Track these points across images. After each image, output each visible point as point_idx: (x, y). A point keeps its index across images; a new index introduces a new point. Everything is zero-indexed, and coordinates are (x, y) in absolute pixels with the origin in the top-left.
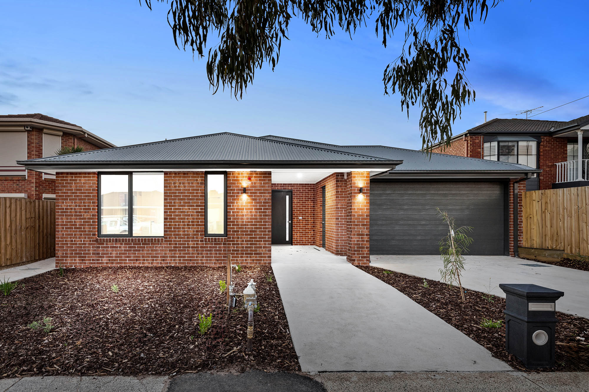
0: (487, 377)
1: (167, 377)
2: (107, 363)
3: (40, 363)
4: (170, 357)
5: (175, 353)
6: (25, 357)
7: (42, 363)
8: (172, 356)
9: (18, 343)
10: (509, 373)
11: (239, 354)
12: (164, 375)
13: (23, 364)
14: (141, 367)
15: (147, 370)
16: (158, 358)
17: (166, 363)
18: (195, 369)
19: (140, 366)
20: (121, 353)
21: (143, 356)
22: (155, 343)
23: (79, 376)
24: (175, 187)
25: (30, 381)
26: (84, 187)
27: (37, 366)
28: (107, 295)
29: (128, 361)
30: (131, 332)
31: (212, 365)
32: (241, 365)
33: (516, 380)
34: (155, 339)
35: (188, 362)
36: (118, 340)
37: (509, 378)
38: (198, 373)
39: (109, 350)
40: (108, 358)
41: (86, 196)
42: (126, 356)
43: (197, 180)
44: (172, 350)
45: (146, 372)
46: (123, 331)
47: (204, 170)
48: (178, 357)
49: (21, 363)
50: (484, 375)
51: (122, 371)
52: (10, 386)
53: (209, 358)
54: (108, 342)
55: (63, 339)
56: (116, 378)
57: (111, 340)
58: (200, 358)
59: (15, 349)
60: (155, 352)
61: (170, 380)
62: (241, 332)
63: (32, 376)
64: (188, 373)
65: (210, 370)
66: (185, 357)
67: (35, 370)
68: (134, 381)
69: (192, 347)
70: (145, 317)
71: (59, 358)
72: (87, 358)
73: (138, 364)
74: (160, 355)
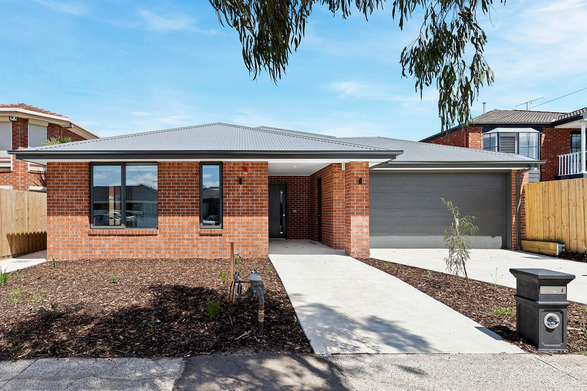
0: (500, 359)
1: (182, 358)
2: (119, 346)
3: (53, 346)
4: (182, 341)
5: (186, 336)
6: (37, 340)
7: (55, 345)
8: (184, 340)
9: (27, 328)
10: (521, 355)
11: (251, 337)
12: (179, 357)
13: (36, 347)
14: (155, 350)
15: (160, 352)
16: (170, 342)
17: (179, 345)
18: (208, 351)
19: (153, 348)
20: (132, 337)
21: (155, 340)
22: (164, 328)
23: (94, 357)
24: (170, 177)
25: (45, 362)
26: (75, 177)
27: (50, 348)
28: (107, 285)
29: (140, 344)
30: (138, 319)
31: (225, 347)
32: (254, 347)
33: (529, 362)
34: (163, 324)
35: (200, 345)
36: (126, 325)
37: (522, 359)
38: (212, 354)
39: (119, 334)
40: (120, 341)
41: (78, 187)
42: (138, 340)
43: (191, 171)
44: (182, 334)
45: (159, 355)
46: (130, 317)
47: (199, 160)
48: (190, 340)
49: (35, 345)
50: (497, 357)
51: (136, 353)
52: (27, 366)
53: (221, 341)
54: (117, 327)
55: (72, 324)
56: (131, 360)
57: (119, 325)
58: (212, 341)
59: (26, 333)
60: (166, 336)
61: (184, 361)
62: (250, 318)
63: (46, 357)
64: (203, 354)
65: (224, 351)
66: (197, 340)
67: (49, 352)
68: (149, 362)
69: (202, 331)
70: (150, 305)
71: (71, 341)
72: (99, 341)
73: (151, 346)
74: (171, 338)
